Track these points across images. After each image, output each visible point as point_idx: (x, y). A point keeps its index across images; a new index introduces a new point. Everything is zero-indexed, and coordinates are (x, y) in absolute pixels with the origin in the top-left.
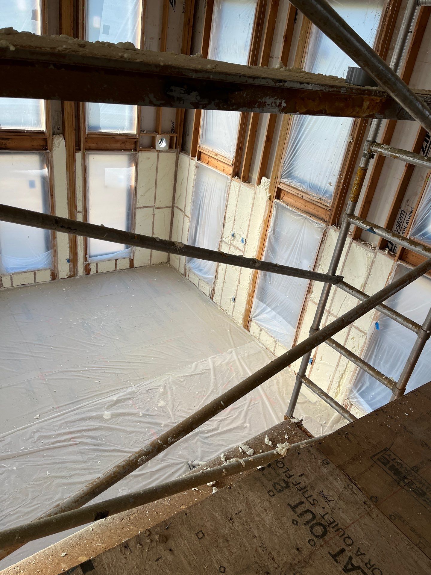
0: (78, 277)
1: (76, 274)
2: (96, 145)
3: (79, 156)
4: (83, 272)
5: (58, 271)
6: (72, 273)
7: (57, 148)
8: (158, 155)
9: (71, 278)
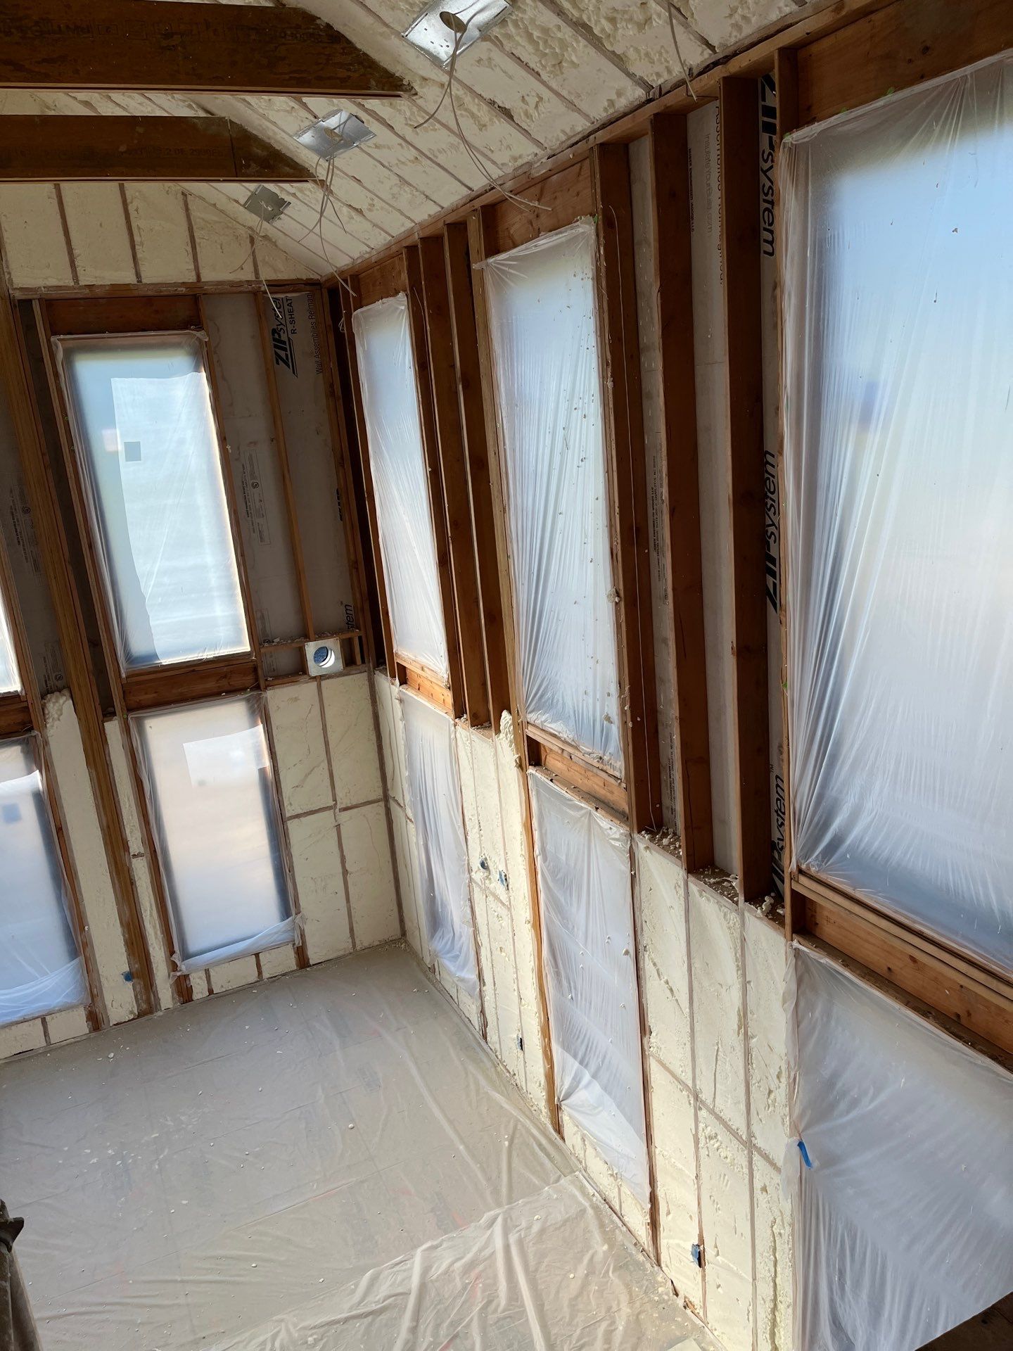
0: (160, 1013)
1: (156, 1006)
2: (155, 695)
3: (113, 729)
4: (173, 998)
5: (105, 1006)
6: (144, 1006)
7: (57, 723)
8: (319, 688)
9: (142, 1020)
